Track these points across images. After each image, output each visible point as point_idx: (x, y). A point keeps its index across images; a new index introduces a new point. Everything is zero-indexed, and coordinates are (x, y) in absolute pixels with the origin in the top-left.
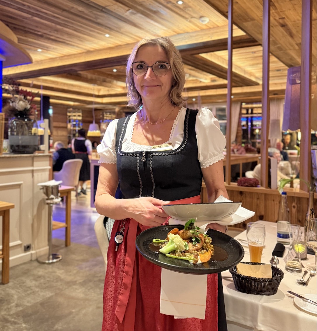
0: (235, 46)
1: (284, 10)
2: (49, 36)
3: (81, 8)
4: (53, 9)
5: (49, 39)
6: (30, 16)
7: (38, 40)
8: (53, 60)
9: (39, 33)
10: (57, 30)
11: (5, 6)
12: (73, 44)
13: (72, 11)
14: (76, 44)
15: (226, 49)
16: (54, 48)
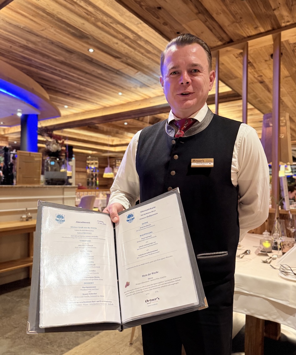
0: (220, 100)
1: (261, 69)
2: (73, 95)
3: (100, 72)
4: (78, 72)
5: (74, 97)
6: (60, 78)
7: (65, 98)
8: (76, 115)
9: (67, 93)
10: (80, 90)
11: (41, 70)
12: (93, 101)
13: (93, 73)
14: (95, 102)
15: (214, 103)
16: (77, 105)
